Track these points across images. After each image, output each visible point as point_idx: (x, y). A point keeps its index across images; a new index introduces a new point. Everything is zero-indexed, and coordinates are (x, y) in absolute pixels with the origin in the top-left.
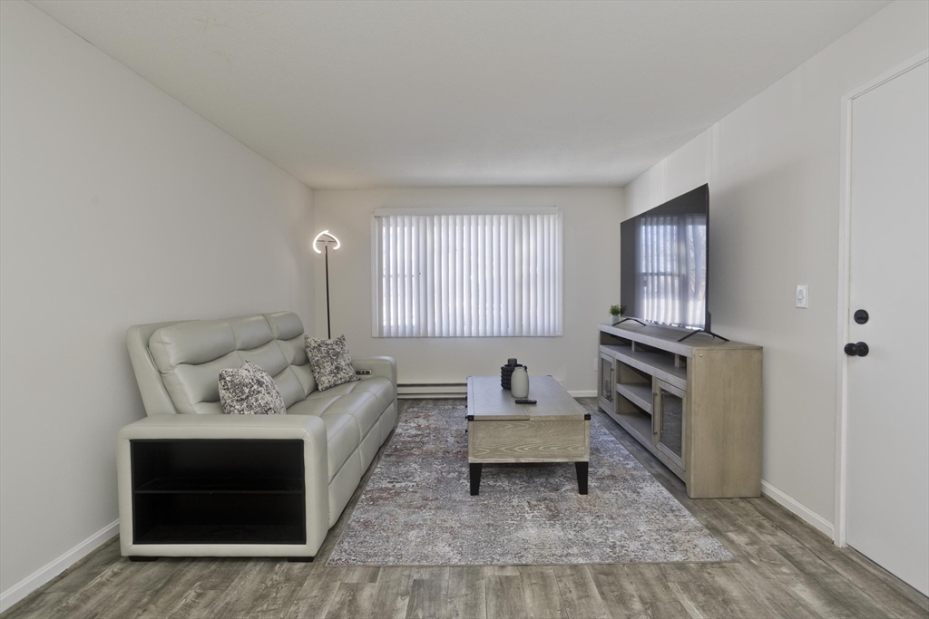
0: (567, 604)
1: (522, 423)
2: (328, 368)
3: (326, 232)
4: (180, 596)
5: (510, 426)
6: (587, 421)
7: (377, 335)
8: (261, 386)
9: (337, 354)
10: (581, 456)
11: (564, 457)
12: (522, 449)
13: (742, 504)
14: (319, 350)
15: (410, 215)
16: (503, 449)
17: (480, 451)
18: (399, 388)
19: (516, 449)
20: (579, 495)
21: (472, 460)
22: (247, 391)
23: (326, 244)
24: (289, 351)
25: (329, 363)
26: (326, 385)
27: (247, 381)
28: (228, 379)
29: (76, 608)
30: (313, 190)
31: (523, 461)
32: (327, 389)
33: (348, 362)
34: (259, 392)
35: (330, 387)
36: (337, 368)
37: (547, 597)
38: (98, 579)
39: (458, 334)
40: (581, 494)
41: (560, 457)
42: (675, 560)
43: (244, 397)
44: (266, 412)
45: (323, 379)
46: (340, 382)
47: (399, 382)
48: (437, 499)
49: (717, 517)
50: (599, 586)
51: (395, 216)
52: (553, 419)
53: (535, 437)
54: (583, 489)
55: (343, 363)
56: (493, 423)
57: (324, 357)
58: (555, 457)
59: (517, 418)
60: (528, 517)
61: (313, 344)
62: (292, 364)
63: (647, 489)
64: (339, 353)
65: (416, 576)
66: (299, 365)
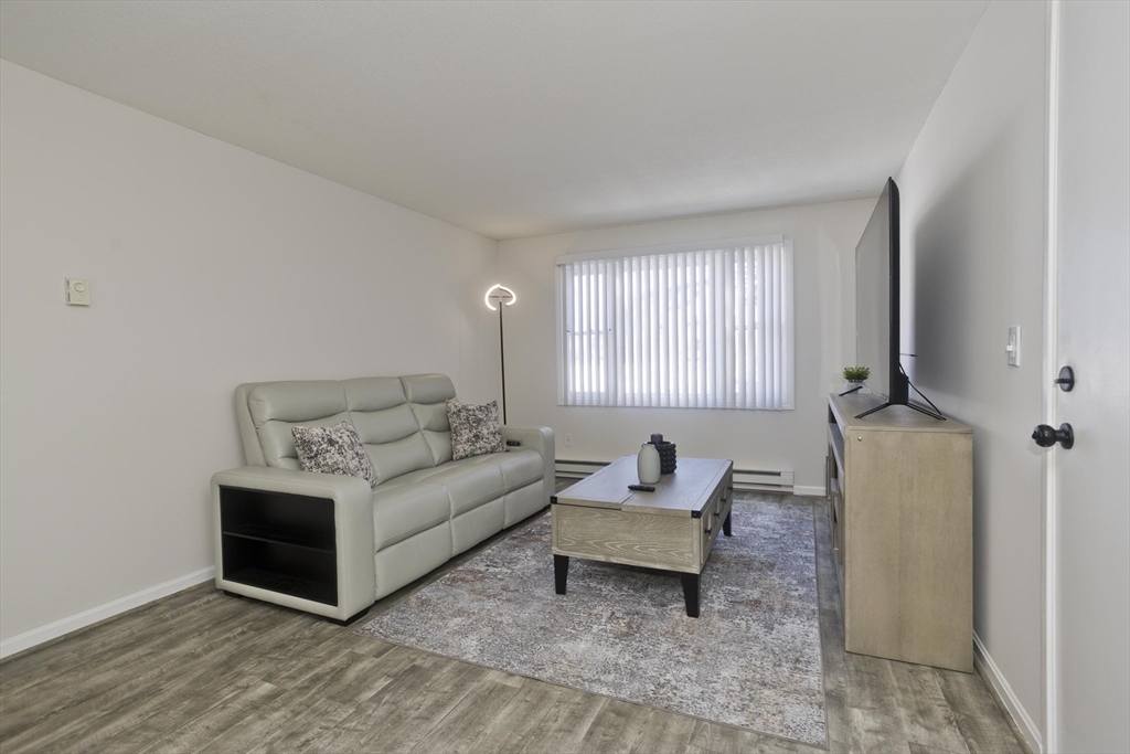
0: (539, 732)
1: (613, 513)
2: (466, 435)
3: (498, 286)
4: (230, 630)
5: (599, 515)
6: (694, 519)
7: (563, 403)
8: (332, 445)
9: (479, 421)
10: (689, 565)
11: (665, 563)
12: (613, 546)
13: (928, 676)
14: (458, 416)
15: (596, 259)
16: (591, 542)
17: (566, 542)
18: (557, 465)
19: (607, 544)
20: (686, 617)
21: (556, 550)
22: (315, 449)
23: (500, 298)
24: (426, 415)
25: (467, 431)
26: (461, 453)
27: (316, 439)
28: (298, 436)
29: (166, 620)
30: (497, 241)
31: (614, 560)
32: (462, 458)
33: (492, 429)
34: (327, 451)
35: (467, 456)
36: (476, 436)
37: (524, 719)
38: (195, 603)
39: (663, 404)
40: (689, 615)
41: (660, 562)
42: (729, 721)
43: (312, 454)
44: (333, 471)
45: (459, 447)
46: (479, 452)
47: (557, 458)
48: (517, 590)
49: (860, 684)
50: (596, 724)
51: (580, 262)
52: (651, 512)
53: (629, 532)
54: (693, 610)
55: (485, 432)
56: (579, 509)
57: (463, 424)
58: (654, 561)
59: (606, 506)
60: (595, 628)
61: (453, 409)
62: (425, 429)
63: (789, 627)
64: (481, 420)
65: (418, 662)
66: (438, 431)
